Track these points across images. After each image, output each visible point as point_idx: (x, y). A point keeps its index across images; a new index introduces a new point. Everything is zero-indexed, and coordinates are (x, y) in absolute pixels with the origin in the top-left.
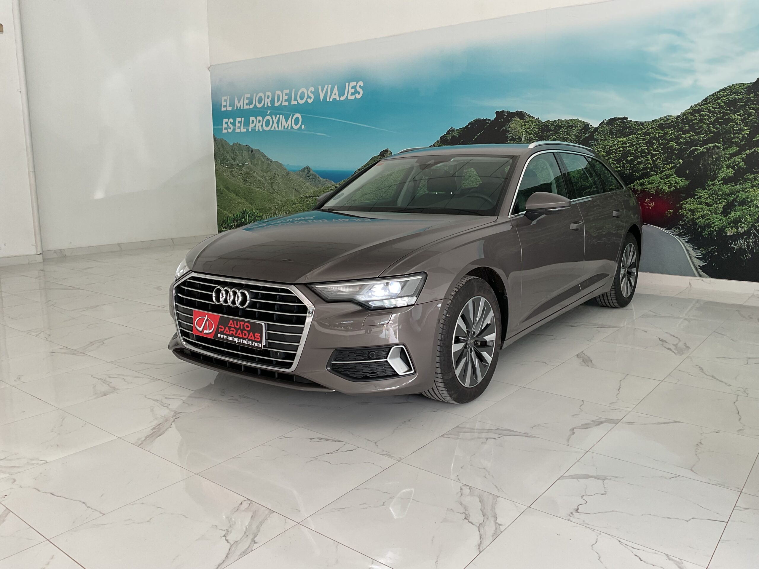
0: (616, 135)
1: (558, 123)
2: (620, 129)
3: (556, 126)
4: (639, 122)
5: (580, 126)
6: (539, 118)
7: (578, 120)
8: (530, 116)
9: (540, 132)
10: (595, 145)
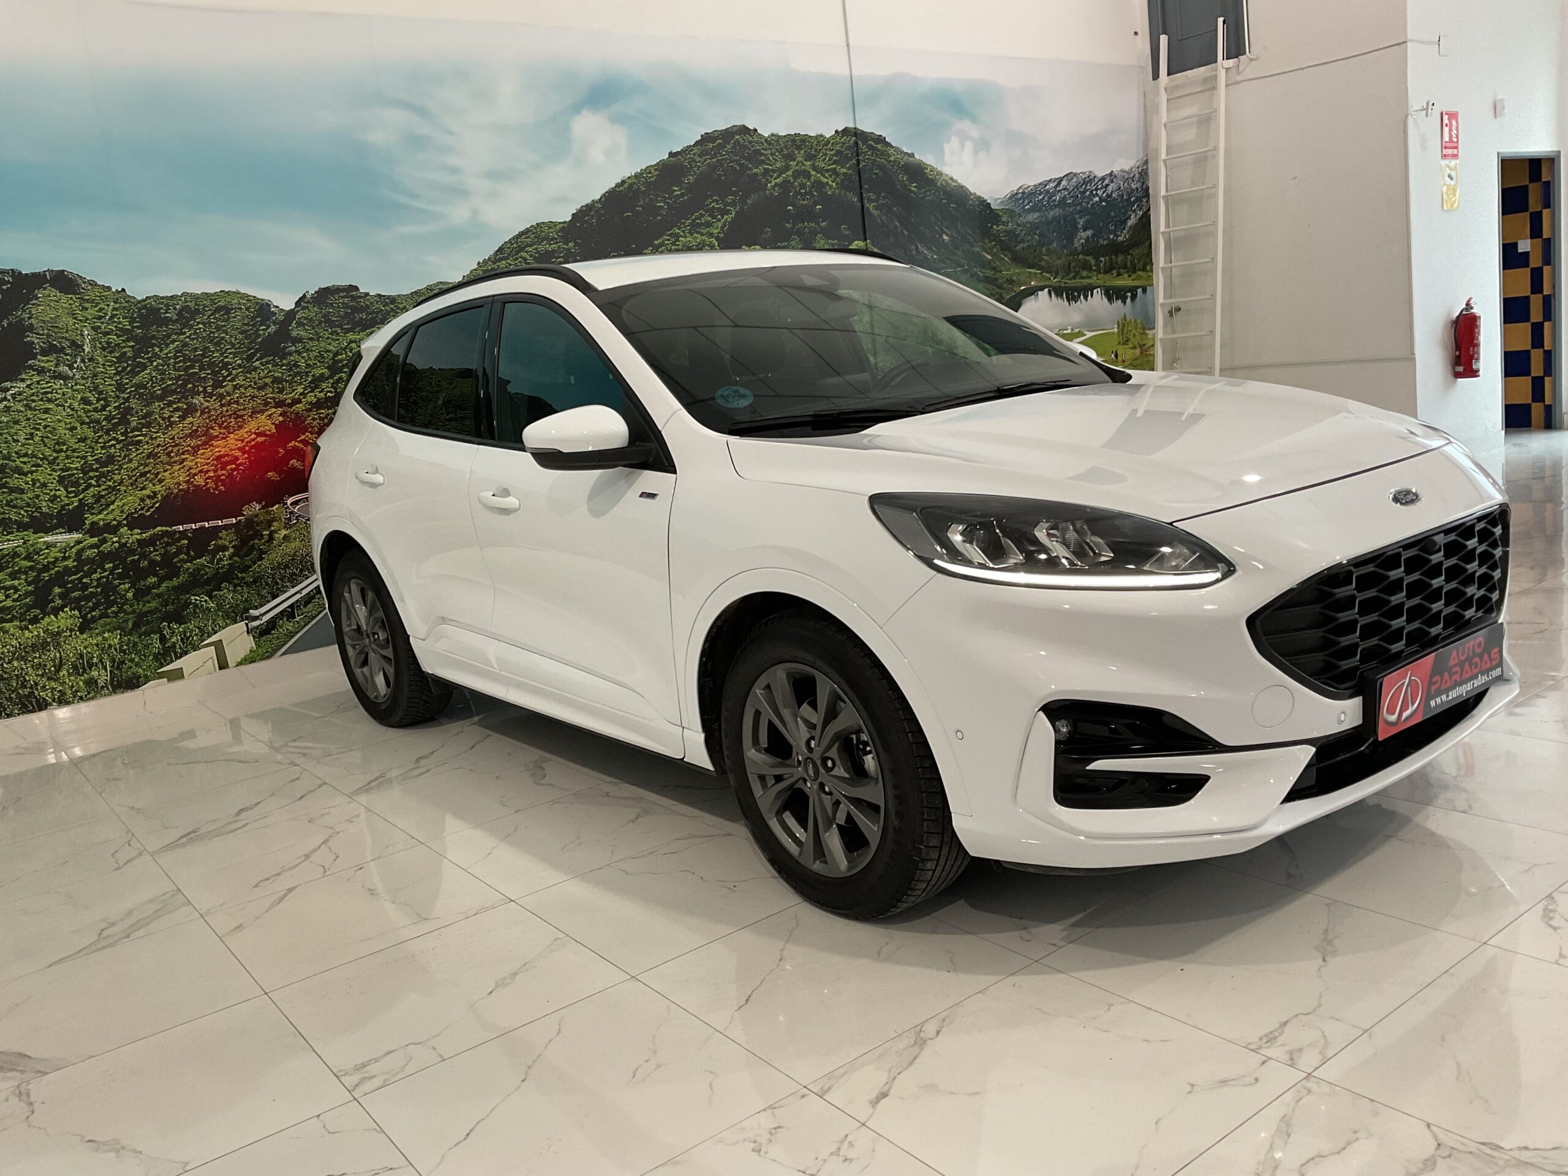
0: (340, 326)
1: (186, 301)
2: (346, 313)
3: (181, 310)
4: (385, 296)
5: (247, 309)
6: (123, 290)
7: (239, 293)
8: (93, 284)
9: (136, 327)
10: (299, 353)
